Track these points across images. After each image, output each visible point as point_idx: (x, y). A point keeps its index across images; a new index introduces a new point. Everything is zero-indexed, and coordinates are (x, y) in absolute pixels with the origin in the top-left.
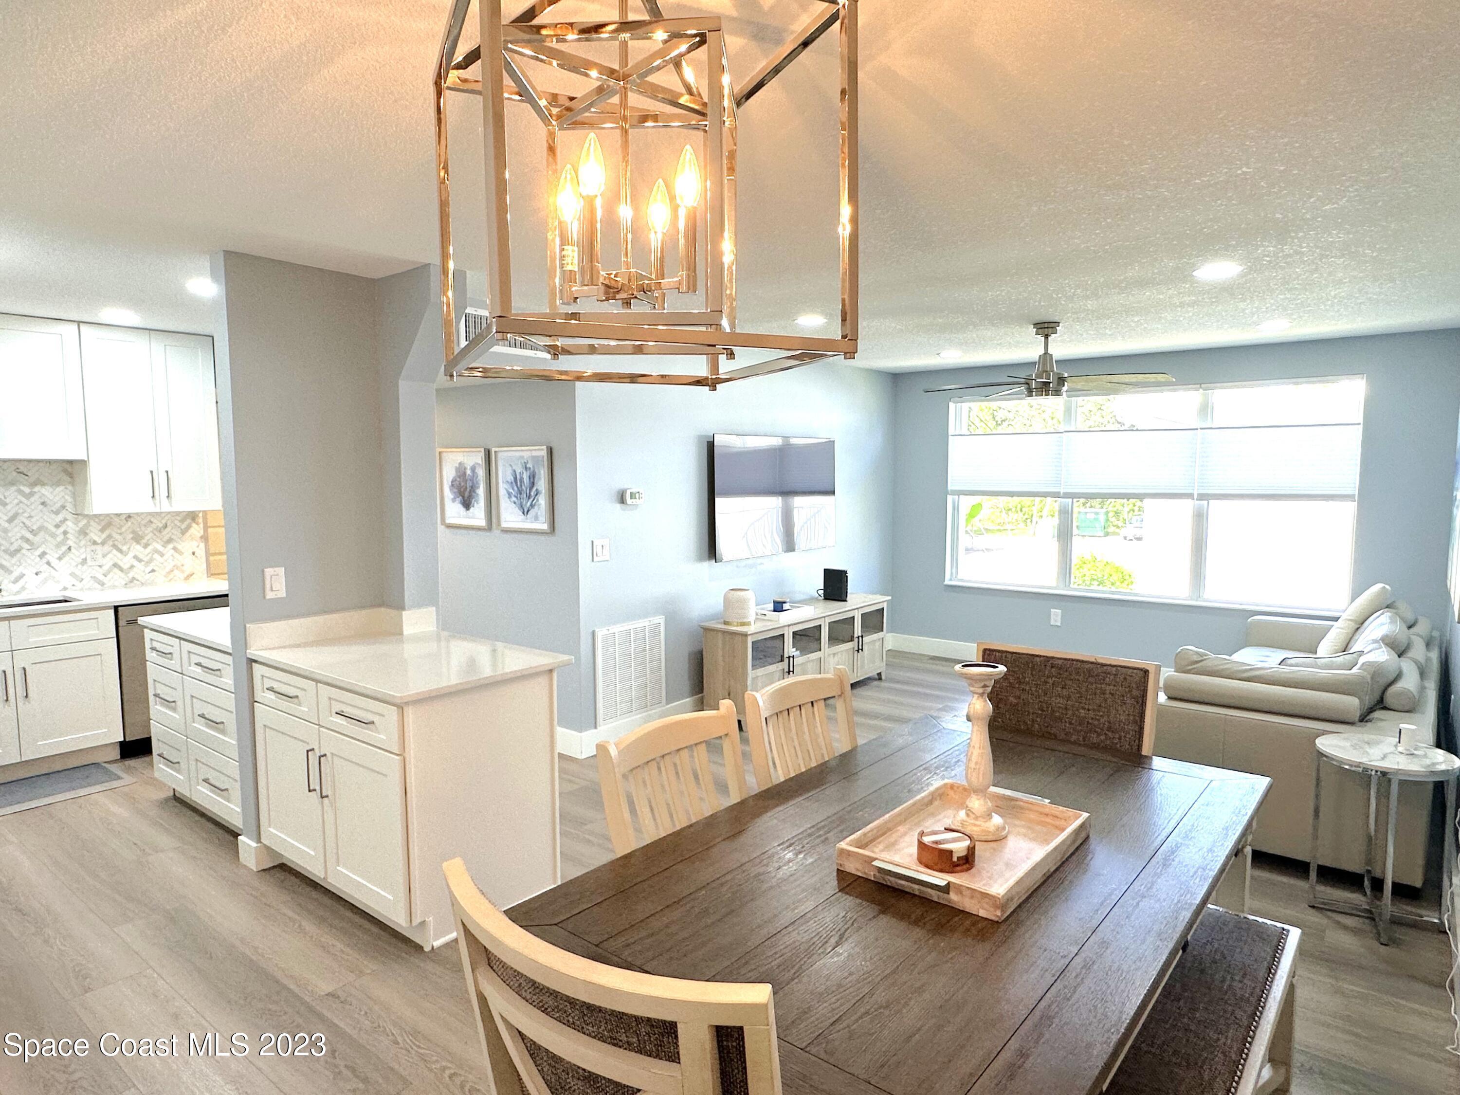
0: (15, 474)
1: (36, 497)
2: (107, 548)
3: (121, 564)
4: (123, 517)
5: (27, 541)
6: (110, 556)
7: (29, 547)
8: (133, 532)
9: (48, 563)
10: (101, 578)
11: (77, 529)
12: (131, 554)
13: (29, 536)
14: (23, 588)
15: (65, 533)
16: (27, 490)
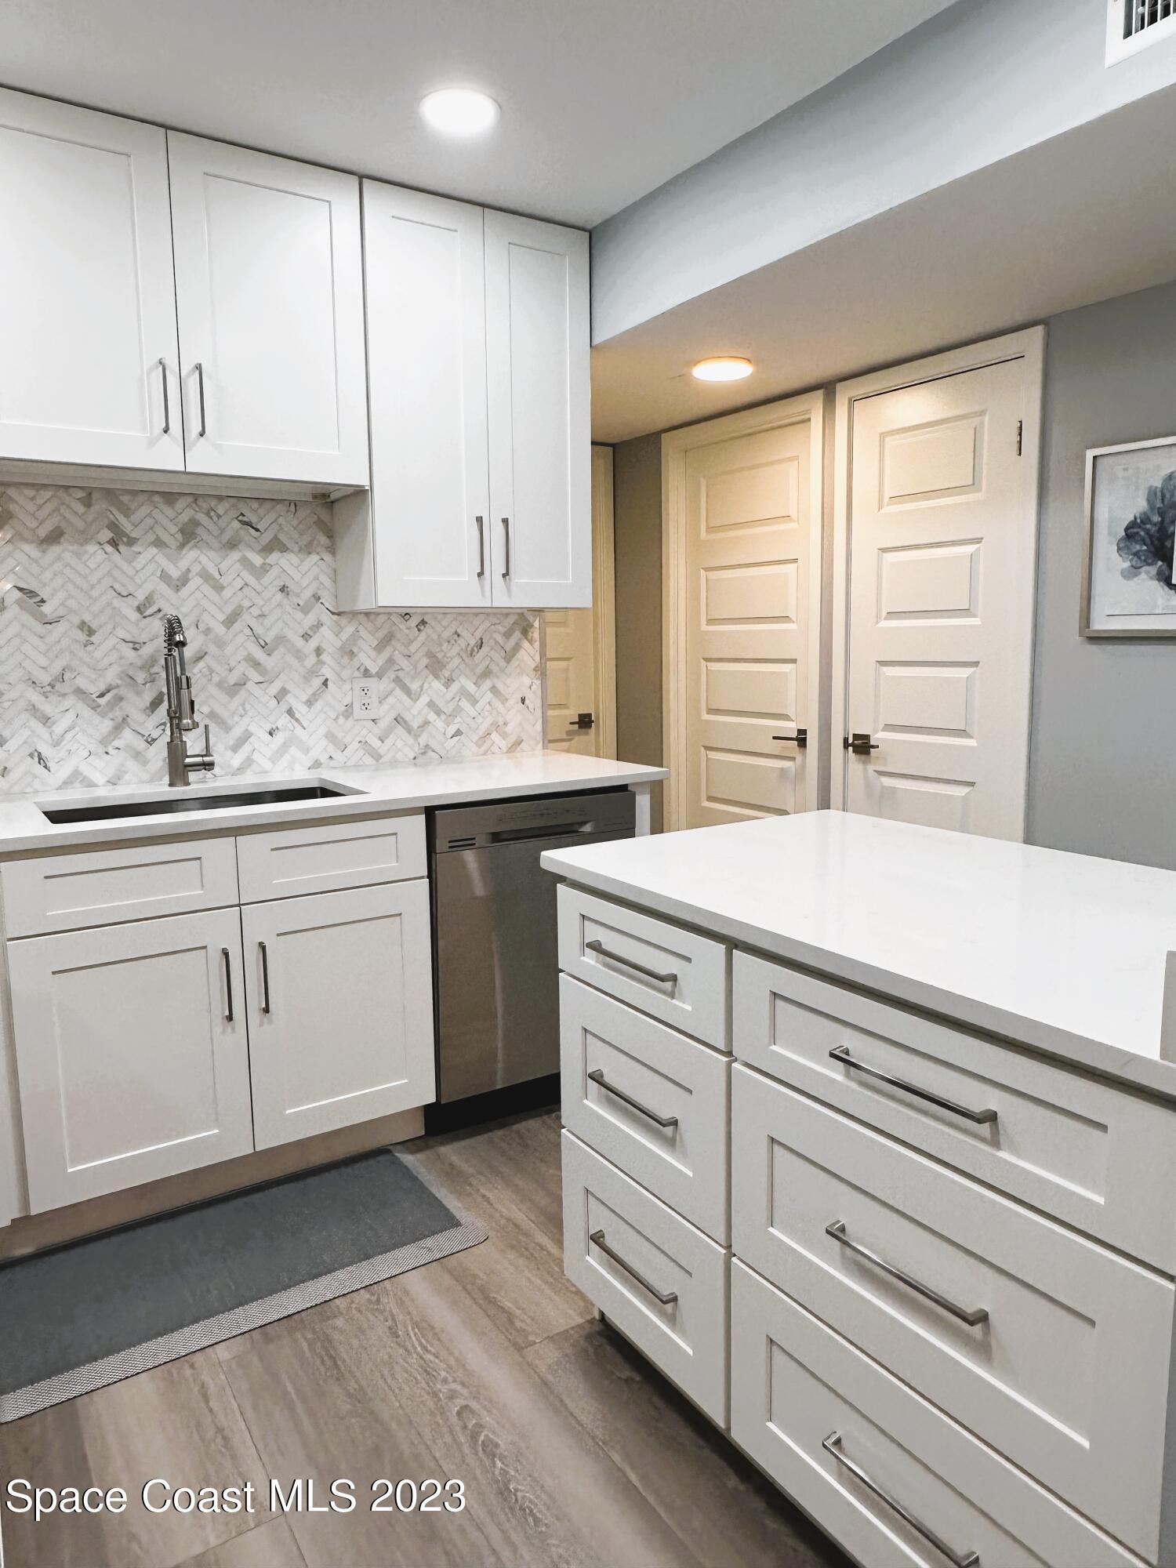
0: (236, 525)
1: (273, 573)
4: (414, 622)
5: (256, 664)
7: (261, 679)
8: (430, 655)
9: (290, 712)
11: (339, 644)
12: (424, 699)
13: (259, 655)
14: (249, 762)
15: (319, 651)
16: (257, 560)
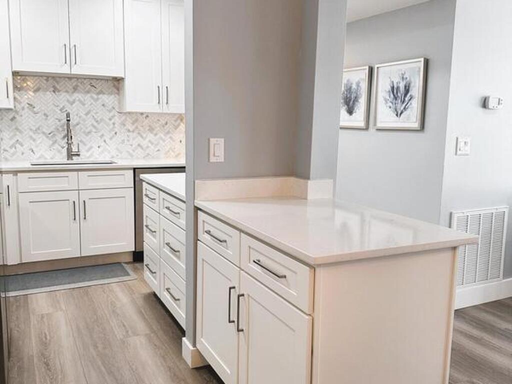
0: (89, 86)
1: (100, 101)
2: (135, 134)
3: (142, 144)
4: (145, 116)
5: (94, 127)
6: (136, 140)
7: (95, 131)
8: (150, 126)
9: (105, 141)
10: (131, 152)
11: (120, 122)
12: (147, 140)
13: (96, 124)
14: (92, 155)
15: (114, 124)
16: (95, 96)
